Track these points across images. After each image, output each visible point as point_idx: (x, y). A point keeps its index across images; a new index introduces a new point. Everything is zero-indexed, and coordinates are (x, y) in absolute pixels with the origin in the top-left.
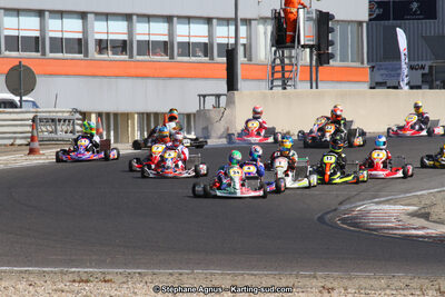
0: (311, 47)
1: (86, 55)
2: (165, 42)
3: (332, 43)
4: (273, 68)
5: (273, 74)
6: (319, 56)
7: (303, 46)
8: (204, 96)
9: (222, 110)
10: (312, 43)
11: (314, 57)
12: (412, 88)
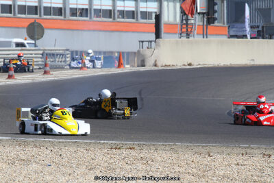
0: (203, 14)
1: (65, 17)
2: (110, 11)
3: (216, 12)
4: (182, 26)
5: (181, 29)
6: (208, 19)
7: (199, 13)
8: (142, 42)
9: (153, 50)
10: (204, 11)
11: (205, 20)
12: (251, 38)
